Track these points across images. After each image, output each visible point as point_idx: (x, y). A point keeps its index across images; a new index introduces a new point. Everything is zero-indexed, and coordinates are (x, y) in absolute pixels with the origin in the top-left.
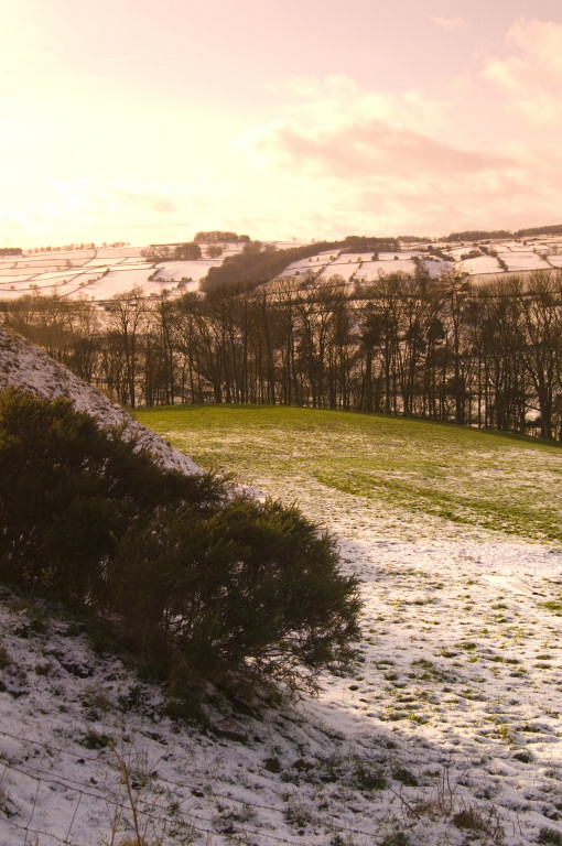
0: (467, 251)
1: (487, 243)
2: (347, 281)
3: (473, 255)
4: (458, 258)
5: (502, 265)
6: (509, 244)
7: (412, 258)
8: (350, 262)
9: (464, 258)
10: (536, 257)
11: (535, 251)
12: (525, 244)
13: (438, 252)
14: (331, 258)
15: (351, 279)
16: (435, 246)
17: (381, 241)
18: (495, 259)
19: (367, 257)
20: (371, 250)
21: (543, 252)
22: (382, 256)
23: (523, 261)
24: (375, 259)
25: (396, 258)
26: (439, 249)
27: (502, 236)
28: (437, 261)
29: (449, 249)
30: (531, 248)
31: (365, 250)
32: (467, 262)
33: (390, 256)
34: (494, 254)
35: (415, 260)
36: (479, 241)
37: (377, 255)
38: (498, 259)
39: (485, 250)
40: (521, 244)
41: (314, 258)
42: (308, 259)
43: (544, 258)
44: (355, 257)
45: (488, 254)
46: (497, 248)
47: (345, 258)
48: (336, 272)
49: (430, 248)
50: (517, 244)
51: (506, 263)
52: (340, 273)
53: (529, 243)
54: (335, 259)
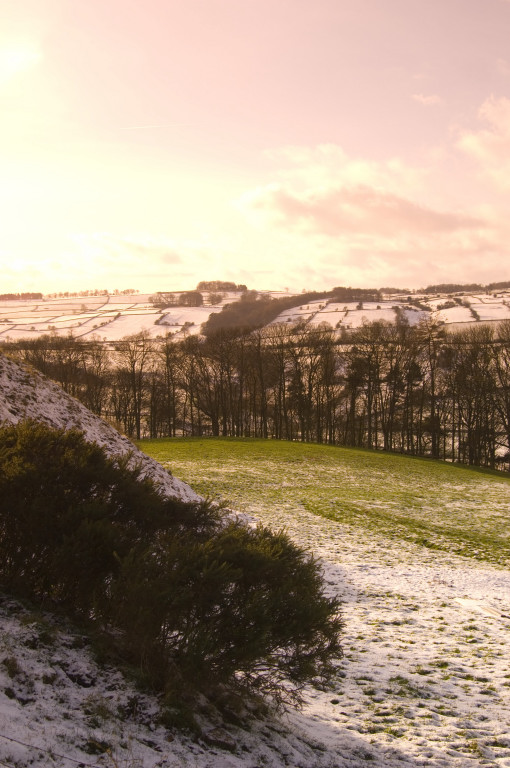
0: (443, 302)
1: (461, 295)
2: (334, 327)
3: (448, 306)
4: (434, 308)
5: (475, 315)
6: (480, 296)
7: (393, 308)
8: (337, 311)
9: (440, 308)
10: (505, 308)
11: (504, 303)
12: (495, 296)
13: (416, 303)
14: (320, 307)
15: (338, 326)
16: (414, 297)
17: (365, 292)
18: (467, 310)
19: (352, 306)
20: (356, 300)
22: (366, 306)
23: (492, 311)
24: (360, 308)
25: (379, 308)
26: (417, 300)
27: (475, 289)
28: (415, 311)
29: (426, 300)
30: (501, 300)
31: (350, 300)
32: (442, 311)
33: (373, 306)
34: (467, 305)
35: (396, 309)
36: (454, 293)
37: (361, 304)
38: (471, 310)
39: (459, 301)
40: (492, 297)
41: (305, 307)
42: (299, 308)
44: (341, 306)
45: (461, 305)
46: (470, 300)
47: (333, 307)
48: (323, 320)
49: (409, 298)
50: (488, 296)
51: (478, 313)
52: (327, 321)
53: (498, 295)
54: (323, 308)
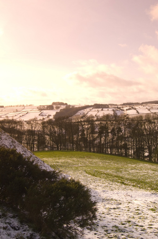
0: (128, 108)
1: (133, 106)
2: (94, 116)
3: (129, 109)
4: (125, 110)
5: (138, 112)
6: (139, 106)
8: (95, 111)
9: (127, 110)
10: (147, 110)
11: (146, 108)
12: (144, 106)
13: (120, 108)
14: (90, 110)
15: (96, 116)
16: (119, 106)
17: (104, 105)
18: (135, 110)
19: (100, 109)
20: (101, 108)
21: (149, 109)
22: (104, 109)
23: (143, 111)
24: (102, 110)
25: (108, 110)
27: (137, 104)
28: (119, 111)
29: (123, 107)
30: (146, 107)
31: (99, 108)
32: (127, 111)
33: (106, 109)
34: (135, 109)
35: (113, 110)
36: (131, 105)
37: (103, 109)
38: (137, 110)
39: (133, 108)
40: (143, 106)
41: (85, 110)
42: (83, 110)
43: (149, 110)
44: (96, 110)
45: (133, 109)
46: (136, 107)
47: (94, 110)
48: (91, 114)
49: (117, 107)
50: (142, 106)
51: (139, 112)
52: (92, 114)
53: (145, 106)
54: (91, 110)
